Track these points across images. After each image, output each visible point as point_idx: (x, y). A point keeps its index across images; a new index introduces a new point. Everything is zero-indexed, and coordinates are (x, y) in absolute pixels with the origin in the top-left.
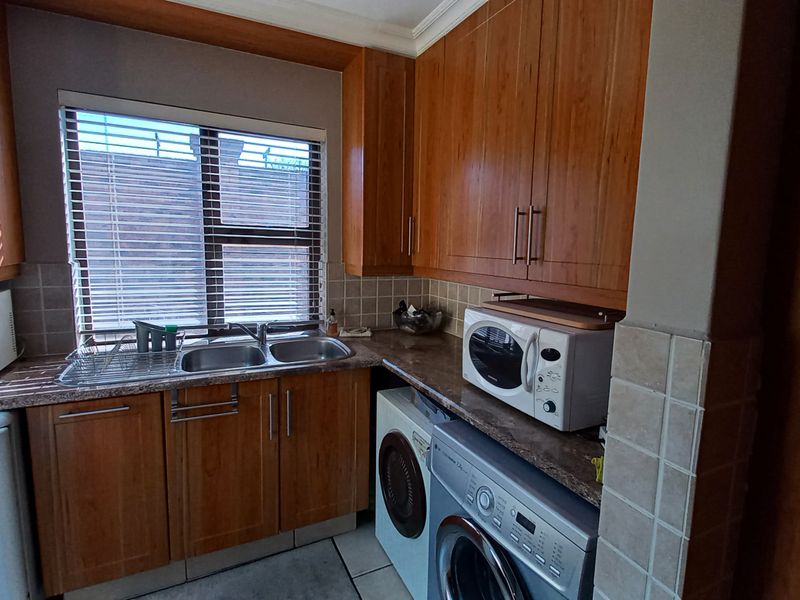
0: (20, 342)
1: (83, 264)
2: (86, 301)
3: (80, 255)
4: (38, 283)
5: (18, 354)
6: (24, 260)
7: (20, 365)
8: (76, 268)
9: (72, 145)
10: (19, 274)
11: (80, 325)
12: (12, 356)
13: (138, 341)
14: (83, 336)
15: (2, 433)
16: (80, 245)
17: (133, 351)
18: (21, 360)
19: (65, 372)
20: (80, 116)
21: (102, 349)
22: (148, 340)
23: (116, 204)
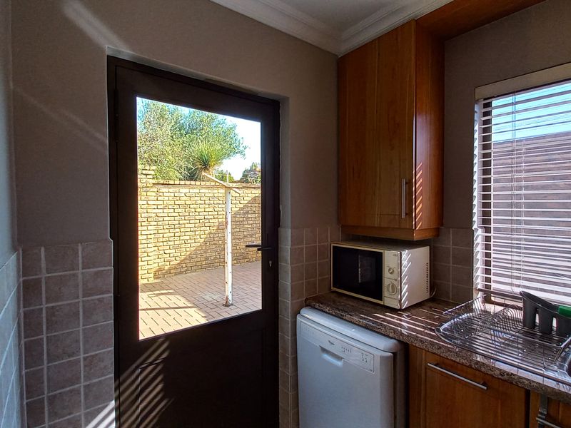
0: (433, 286)
1: (488, 230)
2: (488, 263)
3: (486, 222)
4: (449, 243)
5: (430, 294)
6: (442, 225)
7: (430, 304)
8: (479, 235)
10: (438, 235)
11: (479, 282)
12: (426, 296)
13: (524, 309)
14: (480, 294)
15: (388, 357)
16: (486, 214)
17: (518, 321)
18: (432, 300)
19: (449, 323)
20: (495, 103)
21: (492, 308)
22: (536, 311)
23: (523, 175)
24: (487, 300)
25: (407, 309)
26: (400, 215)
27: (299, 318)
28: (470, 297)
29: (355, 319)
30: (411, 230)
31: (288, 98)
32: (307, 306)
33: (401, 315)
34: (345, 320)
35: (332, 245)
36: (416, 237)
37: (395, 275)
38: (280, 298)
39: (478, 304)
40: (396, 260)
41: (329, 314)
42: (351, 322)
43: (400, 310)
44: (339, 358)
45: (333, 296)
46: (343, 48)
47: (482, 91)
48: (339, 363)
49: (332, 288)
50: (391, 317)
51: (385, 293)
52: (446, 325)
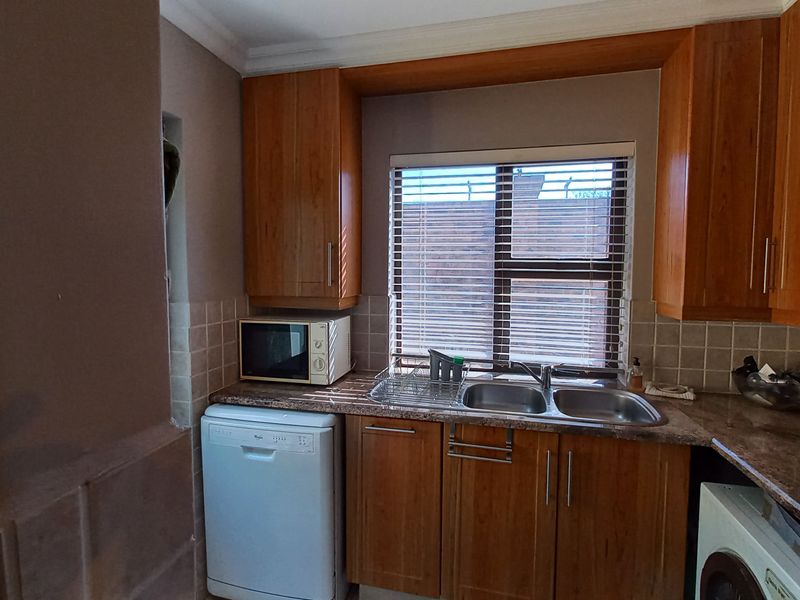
1: (399, 296)
2: (399, 328)
3: (397, 288)
4: (367, 311)
5: (351, 367)
6: (360, 292)
7: (351, 376)
8: (393, 300)
9: (398, 198)
10: (356, 304)
11: (393, 348)
12: (347, 368)
13: (431, 367)
14: (394, 357)
15: (327, 432)
16: (397, 280)
17: (426, 377)
18: (353, 372)
19: (376, 388)
20: (405, 173)
21: (404, 371)
22: (439, 368)
23: (425, 244)
24: (398, 364)
25: (334, 384)
26: (325, 282)
27: (204, 420)
28: (386, 364)
29: (284, 404)
30: (337, 299)
31: (180, 119)
32: (212, 403)
33: (329, 391)
34: (271, 408)
35: (241, 322)
36: (341, 305)
37: (324, 349)
38: (172, 401)
39: (392, 369)
40: (324, 330)
41: (249, 406)
42: (279, 409)
43: (329, 386)
44: (268, 452)
45: (244, 387)
46: (250, 68)
47: (396, 160)
48: (270, 458)
49: (242, 377)
50: (320, 394)
51: (312, 370)
52: (373, 391)
